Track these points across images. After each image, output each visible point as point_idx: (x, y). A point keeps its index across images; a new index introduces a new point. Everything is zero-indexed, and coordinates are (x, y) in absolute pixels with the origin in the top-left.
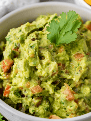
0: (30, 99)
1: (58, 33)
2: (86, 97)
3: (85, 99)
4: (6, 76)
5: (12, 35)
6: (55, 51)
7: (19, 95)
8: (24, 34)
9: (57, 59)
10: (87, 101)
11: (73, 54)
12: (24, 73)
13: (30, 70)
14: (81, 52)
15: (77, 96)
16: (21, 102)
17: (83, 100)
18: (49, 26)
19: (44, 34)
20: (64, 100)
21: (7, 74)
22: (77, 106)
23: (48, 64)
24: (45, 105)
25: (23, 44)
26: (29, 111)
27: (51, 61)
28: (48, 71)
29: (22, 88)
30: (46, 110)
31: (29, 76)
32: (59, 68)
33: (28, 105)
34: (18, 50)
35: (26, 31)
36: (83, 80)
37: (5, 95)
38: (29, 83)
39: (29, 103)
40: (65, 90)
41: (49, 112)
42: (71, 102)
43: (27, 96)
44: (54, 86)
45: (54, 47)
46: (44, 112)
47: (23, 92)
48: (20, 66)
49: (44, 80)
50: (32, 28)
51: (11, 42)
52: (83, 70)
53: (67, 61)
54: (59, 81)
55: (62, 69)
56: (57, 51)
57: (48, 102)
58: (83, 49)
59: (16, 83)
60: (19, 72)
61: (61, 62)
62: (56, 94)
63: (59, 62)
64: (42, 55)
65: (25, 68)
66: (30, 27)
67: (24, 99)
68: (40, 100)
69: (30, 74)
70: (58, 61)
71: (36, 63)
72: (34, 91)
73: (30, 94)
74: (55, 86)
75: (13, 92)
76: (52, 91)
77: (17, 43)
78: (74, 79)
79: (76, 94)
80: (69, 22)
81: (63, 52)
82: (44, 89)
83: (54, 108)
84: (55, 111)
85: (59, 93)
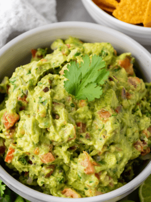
0: (39, 168)
1: (79, 82)
2: (110, 169)
3: (109, 171)
4: (9, 135)
5: (18, 78)
6: (73, 105)
7: (25, 162)
8: (34, 78)
9: (76, 117)
10: (111, 174)
11: (98, 109)
12: (32, 137)
13: (39, 132)
14: (108, 108)
15: (98, 169)
16: (27, 171)
17: (106, 173)
18: (68, 70)
19: (60, 79)
20: (81, 173)
21: (11, 132)
22: (98, 182)
23: (64, 126)
24: (59, 175)
25: (32, 92)
26: (38, 181)
27: (68, 122)
28: (63, 136)
29: (29, 154)
30: (58, 183)
31: (38, 141)
32: (77, 131)
33: (37, 174)
34: (25, 100)
35: (36, 73)
36: (108, 147)
37: (7, 160)
38: (38, 149)
39: (37, 172)
40: (84, 160)
41: (63, 185)
42: (90, 176)
43: (35, 164)
44: (70, 153)
45: (73, 99)
46: (57, 184)
47: (31, 159)
48: (27, 127)
49: (57, 145)
50: (45, 67)
51: (16, 87)
52: (109, 136)
53: (89, 119)
54: (77, 146)
55: (82, 131)
56: (76, 104)
57: (61, 172)
58: (110, 104)
59: (22, 146)
60: (25, 135)
61: (81, 122)
62: (72, 164)
63: (78, 121)
64: (56, 113)
65: (33, 130)
66: (43, 67)
67: (31, 166)
68: (52, 170)
69: (40, 137)
70: (78, 119)
71: (49, 124)
72: (44, 161)
73: (40, 162)
74: (72, 153)
75: (17, 158)
76: (68, 160)
77: (24, 89)
78: (96, 147)
79: (97, 166)
80: (93, 70)
81: (84, 107)
82: (57, 156)
83: (70, 179)
84: (70, 183)
85: (76, 163)
